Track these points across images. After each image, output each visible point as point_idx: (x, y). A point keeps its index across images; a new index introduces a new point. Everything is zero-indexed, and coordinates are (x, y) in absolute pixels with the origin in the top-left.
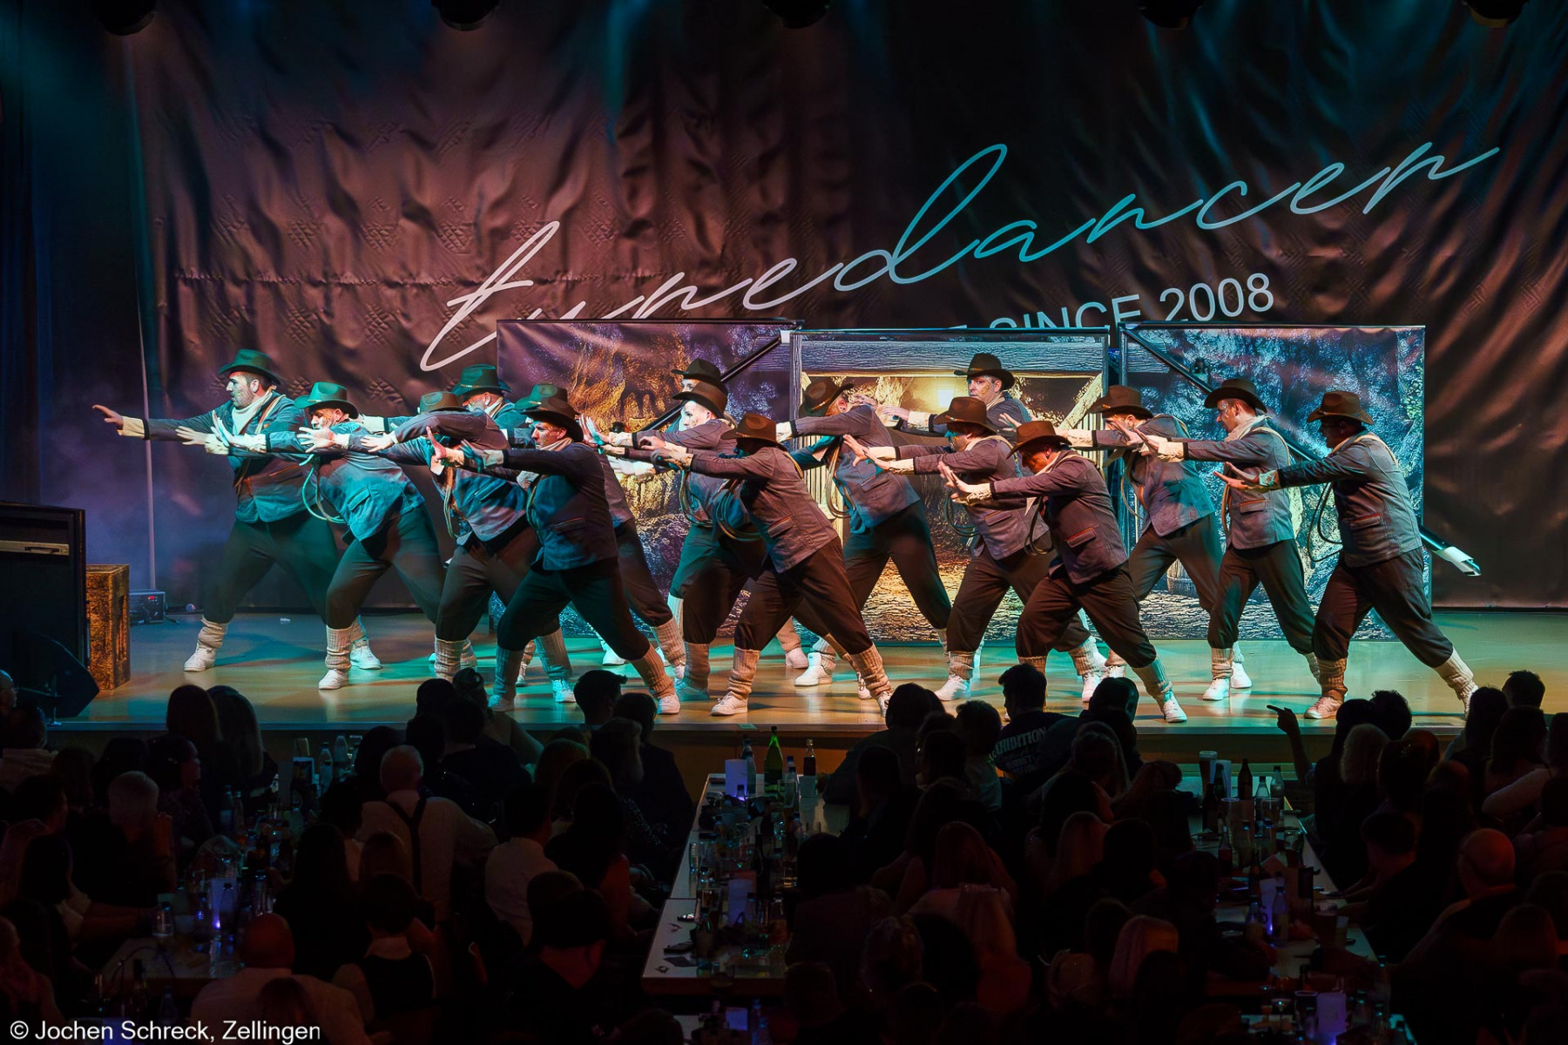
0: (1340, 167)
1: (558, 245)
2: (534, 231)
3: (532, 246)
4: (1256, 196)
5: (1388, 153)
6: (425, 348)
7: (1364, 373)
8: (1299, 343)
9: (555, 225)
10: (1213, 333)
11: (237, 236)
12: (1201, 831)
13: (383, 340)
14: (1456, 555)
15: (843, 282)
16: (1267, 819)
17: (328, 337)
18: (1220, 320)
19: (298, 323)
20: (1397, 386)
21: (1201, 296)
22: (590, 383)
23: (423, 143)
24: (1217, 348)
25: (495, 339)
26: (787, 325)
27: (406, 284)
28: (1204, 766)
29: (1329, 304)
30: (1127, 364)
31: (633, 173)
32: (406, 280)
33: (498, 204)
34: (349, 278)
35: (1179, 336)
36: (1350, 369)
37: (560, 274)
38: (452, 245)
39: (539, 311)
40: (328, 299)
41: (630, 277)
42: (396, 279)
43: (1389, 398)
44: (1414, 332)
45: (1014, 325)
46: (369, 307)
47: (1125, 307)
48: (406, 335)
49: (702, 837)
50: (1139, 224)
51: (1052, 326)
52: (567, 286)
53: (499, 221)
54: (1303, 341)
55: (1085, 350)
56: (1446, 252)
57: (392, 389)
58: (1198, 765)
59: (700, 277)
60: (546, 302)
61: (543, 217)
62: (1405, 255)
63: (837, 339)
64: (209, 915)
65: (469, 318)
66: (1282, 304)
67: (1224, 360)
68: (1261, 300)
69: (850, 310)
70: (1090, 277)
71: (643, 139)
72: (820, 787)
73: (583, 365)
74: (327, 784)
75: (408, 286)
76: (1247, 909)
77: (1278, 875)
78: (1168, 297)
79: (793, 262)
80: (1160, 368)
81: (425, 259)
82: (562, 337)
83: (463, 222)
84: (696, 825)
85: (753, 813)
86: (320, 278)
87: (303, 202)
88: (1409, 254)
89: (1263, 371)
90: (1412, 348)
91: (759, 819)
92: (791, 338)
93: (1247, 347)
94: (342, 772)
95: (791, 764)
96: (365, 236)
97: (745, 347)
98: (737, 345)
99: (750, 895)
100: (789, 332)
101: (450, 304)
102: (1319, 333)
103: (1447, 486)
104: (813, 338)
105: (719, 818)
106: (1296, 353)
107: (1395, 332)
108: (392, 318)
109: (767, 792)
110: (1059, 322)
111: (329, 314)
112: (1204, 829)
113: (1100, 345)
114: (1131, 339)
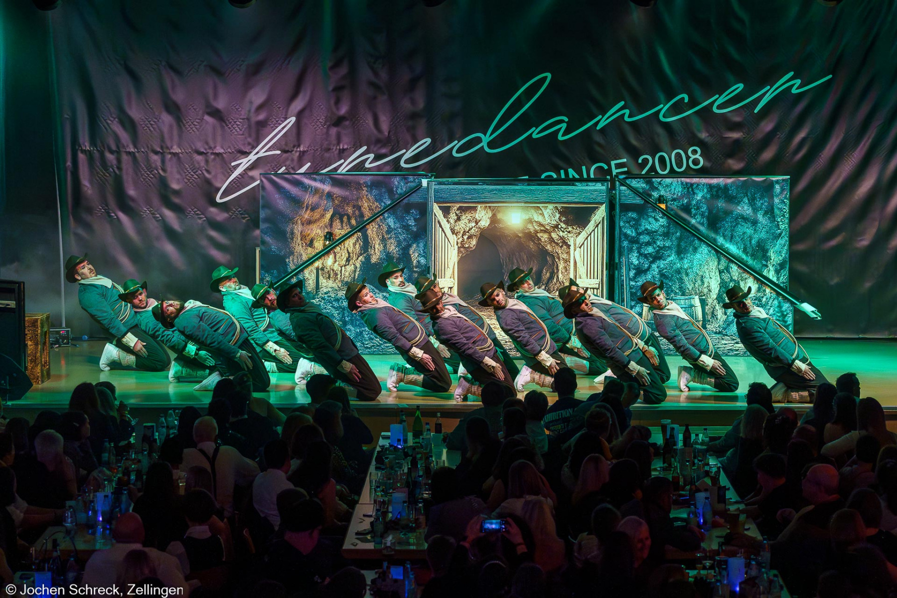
0: (741, 86)
1: (294, 131)
2: (281, 123)
3: (280, 131)
4: (693, 103)
5: (769, 78)
6: (219, 189)
7: (755, 204)
8: (718, 187)
9: (293, 119)
10: (668, 181)
11: (112, 126)
12: (662, 465)
13: (195, 184)
14: (807, 308)
15: (457, 152)
16: (699, 458)
17: (163, 183)
18: (673, 173)
19: (146, 175)
20: (774, 211)
21: (662, 160)
22: (313, 209)
23: (218, 72)
24: (671, 190)
25: (259, 184)
26: (426, 176)
27: (208, 153)
28: (664, 428)
29: (734, 164)
30: (620, 199)
31: (338, 89)
32: (208, 151)
33: (260, 108)
34: (176, 149)
35: (650, 183)
36: (747, 201)
37: (296, 148)
38: (234, 131)
39: (284, 168)
40: (163, 162)
41: (336, 150)
42: (202, 150)
43: (769, 218)
44: (783, 180)
45: (555, 176)
46: (187, 166)
47: (618, 166)
48: (208, 182)
49: (377, 468)
50: (627, 119)
51: (577, 176)
52: (300, 154)
53: (261, 117)
54: (720, 185)
55: (595, 191)
56: (802, 135)
57: (200, 213)
58: (660, 427)
59: (375, 149)
60: (288, 163)
61: (286, 115)
62: (778, 136)
63: (453, 185)
64: (95, 512)
65: (244, 172)
66: (708, 165)
67: (675, 196)
68: (696, 162)
69: (461, 168)
70: (598, 149)
71: (344, 70)
72: (444, 440)
73: (309, 199)
74: (163, 438)
75: (209, 154)
76: (688, 510)
77: (706, 490)
78: (643, 160)
79: (429, 140)
80: (638, 201)
81: (219, 139)
82: (297, 183)
83: (242, 117)
84: (374, 462)
85: (406, 455)
86: (159, 149)
87: (150, 106)
88: (781, 135)
89: (697, 202)
90: (783, 190)
91: (410, 458)
92: (428, 184)
93: (688, 188)
94: (171, 431)
95: (428, 427)
96: (184, 125)
97: (401, 189)
98: (397, 188)
99: (404, 502)
100: (427, 180)
101: (233, 164)
102: (729, 181)
103: (802, 268)
104: (440, 183)
105: (387, 458)
106: (716, 192)
107: (772, 180)
108: (201, 173)
109: (413, 443)
110: (581, 173)
111: (164, 170)
112: (664, 463)
113: (604, 188)
114: (622, 185)
